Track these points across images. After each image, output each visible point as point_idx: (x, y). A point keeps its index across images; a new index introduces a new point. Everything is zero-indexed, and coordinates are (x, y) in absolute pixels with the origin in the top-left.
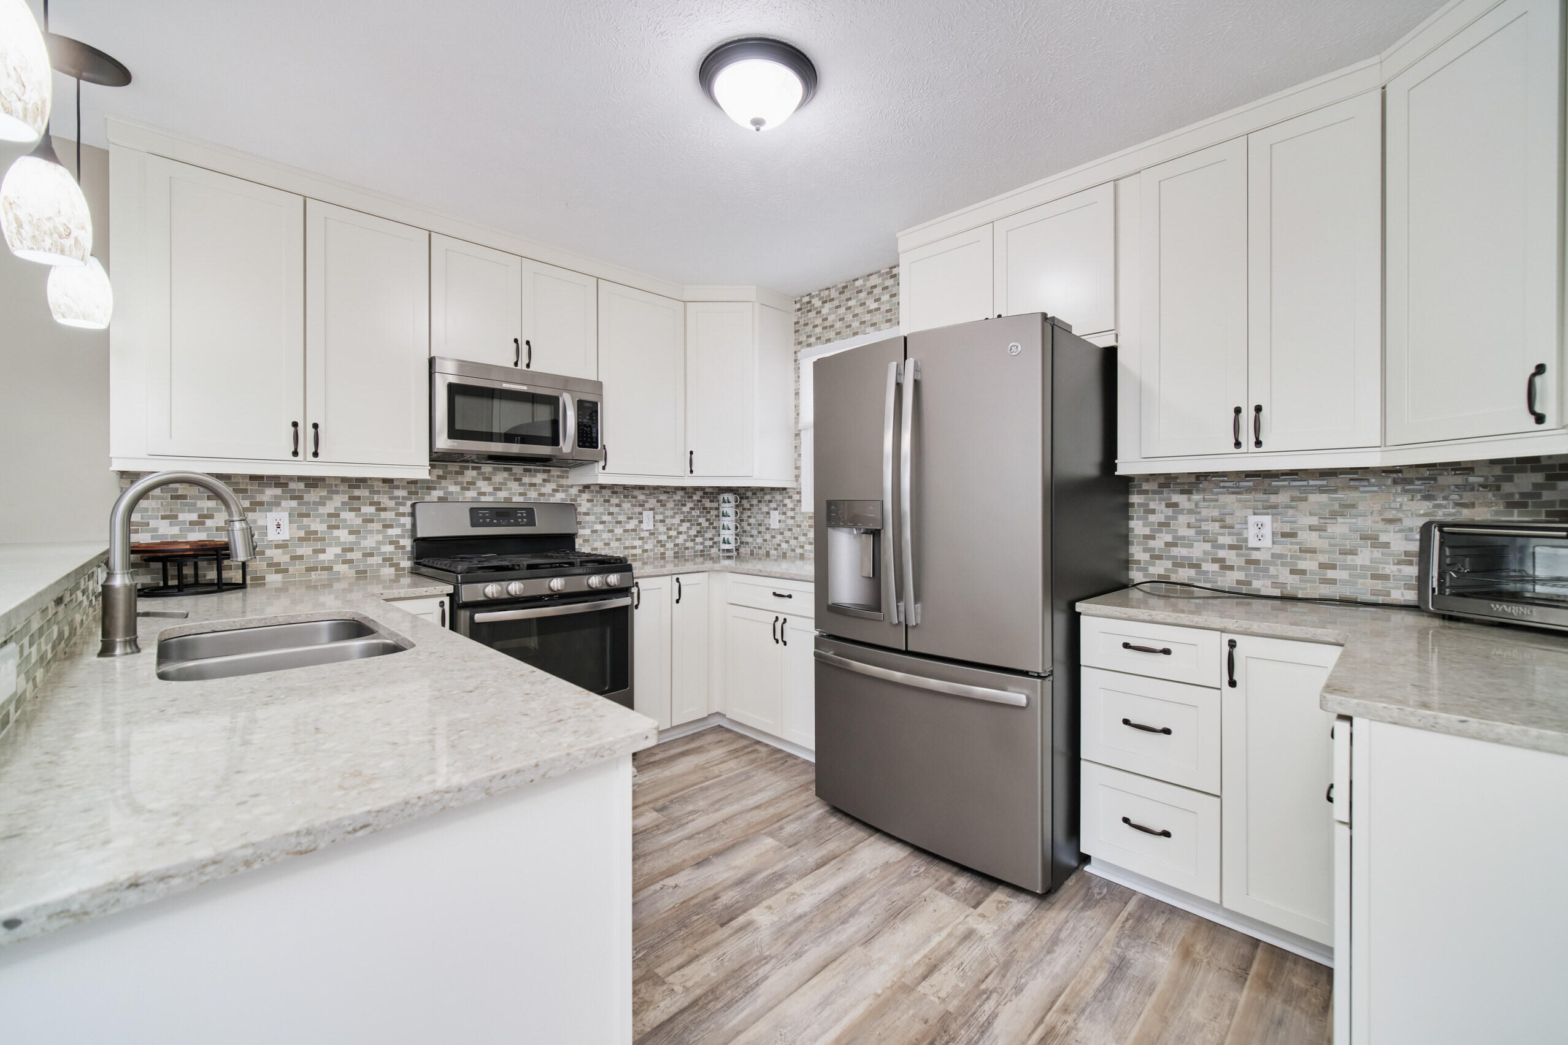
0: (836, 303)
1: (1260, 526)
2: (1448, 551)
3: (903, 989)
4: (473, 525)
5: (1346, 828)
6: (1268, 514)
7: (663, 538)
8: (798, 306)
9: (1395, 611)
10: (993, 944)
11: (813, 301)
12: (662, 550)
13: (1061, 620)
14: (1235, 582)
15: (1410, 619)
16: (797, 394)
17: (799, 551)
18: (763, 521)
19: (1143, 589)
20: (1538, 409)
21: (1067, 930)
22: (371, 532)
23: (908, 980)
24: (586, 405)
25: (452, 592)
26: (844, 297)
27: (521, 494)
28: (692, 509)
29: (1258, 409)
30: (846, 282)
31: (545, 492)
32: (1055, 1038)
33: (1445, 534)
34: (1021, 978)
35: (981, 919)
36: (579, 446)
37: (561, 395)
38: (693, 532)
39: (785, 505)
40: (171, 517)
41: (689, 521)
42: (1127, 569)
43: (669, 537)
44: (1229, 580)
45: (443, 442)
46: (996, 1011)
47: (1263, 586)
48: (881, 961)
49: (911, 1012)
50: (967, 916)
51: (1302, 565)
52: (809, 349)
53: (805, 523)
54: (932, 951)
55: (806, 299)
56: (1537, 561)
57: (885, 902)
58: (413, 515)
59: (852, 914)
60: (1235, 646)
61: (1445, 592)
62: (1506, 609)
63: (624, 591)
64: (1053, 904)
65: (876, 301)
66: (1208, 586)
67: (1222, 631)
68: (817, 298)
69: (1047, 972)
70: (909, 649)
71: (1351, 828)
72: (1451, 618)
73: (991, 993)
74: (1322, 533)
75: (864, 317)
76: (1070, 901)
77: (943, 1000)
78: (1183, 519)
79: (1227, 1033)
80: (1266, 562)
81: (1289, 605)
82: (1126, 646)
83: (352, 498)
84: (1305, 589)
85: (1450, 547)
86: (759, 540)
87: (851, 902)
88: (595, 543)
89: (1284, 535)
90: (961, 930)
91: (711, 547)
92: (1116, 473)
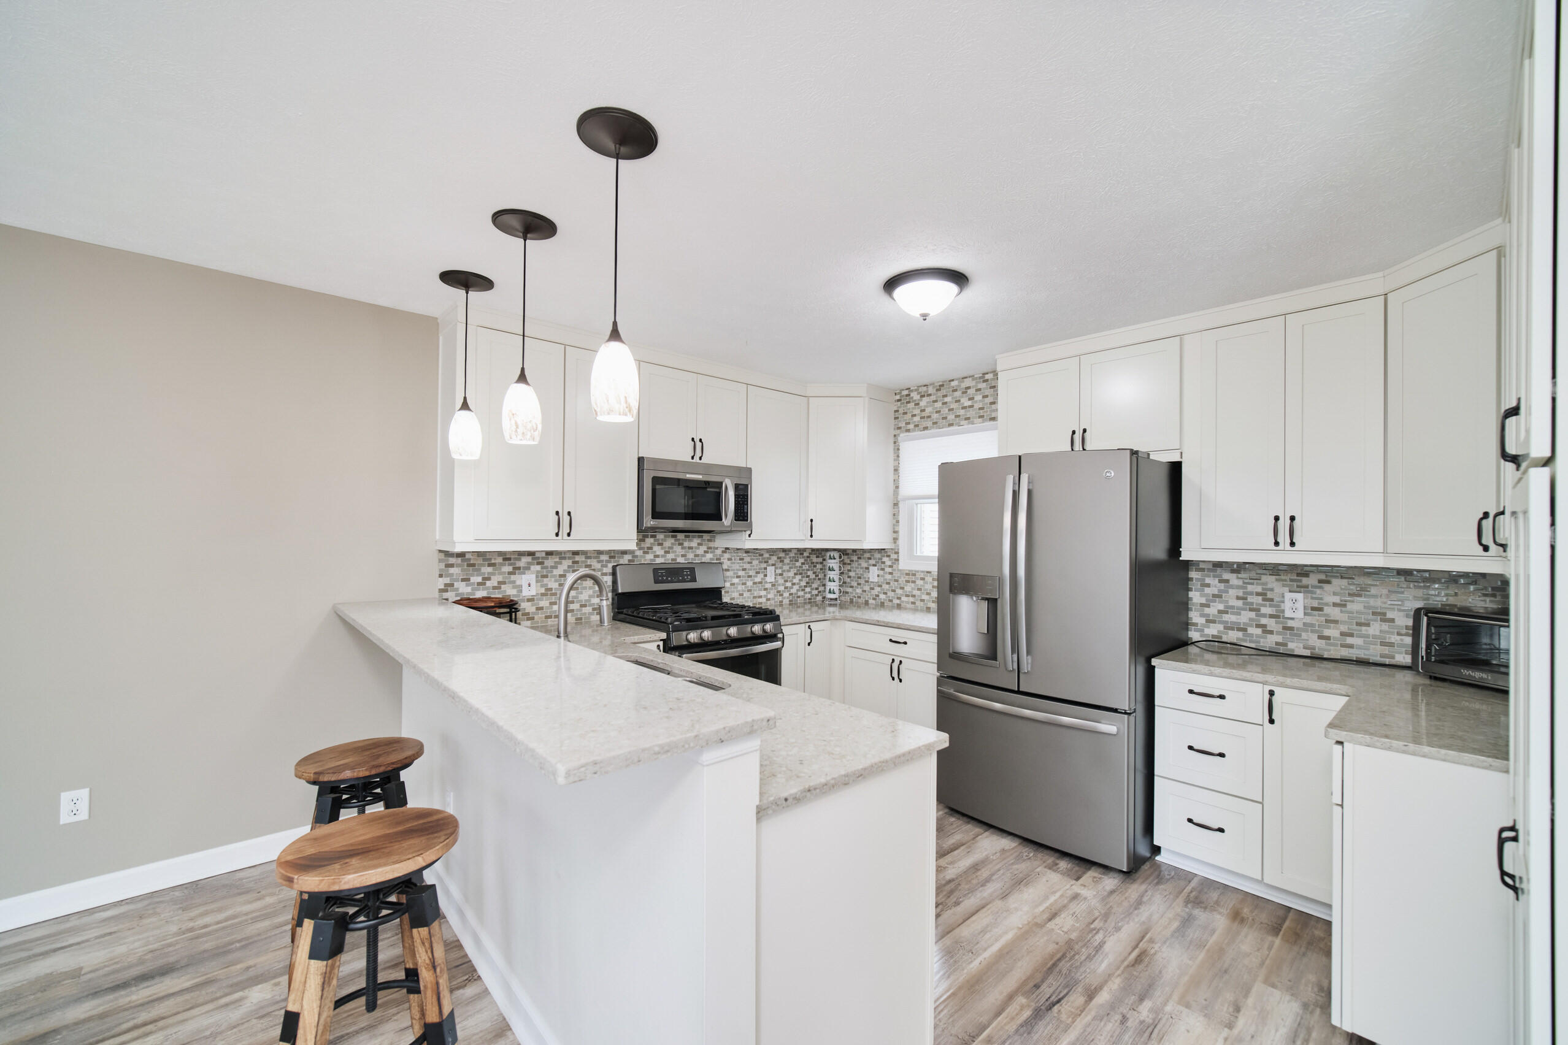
0: (933, 398)
1: (1294, 601)
2: (1433, 630)
3: (1035, 926)
4: (656, 582)
5: (1340, 808)
6: (1300, 592)
7: (781, 588)
8: (898, 397)
9: (1398, 670)
10: (1094, 902)
11: (912, 395)
12: (780, 598)
13: (1141, 670)
14: (1274, 643)
15: (1408, 677)
16: (896, 470)
17: (896, 601)
18: (862, 575)
19: (1201, 646)
20: (1484, 542)
21: (1147, 896)
22: (585, 588)
23: (1039, 920)
24: (740, 487)
25: (665, 638)
26: (940, 394)
27: (683, 556)
28: (803, 564)
29: (1292, 518)
30: (943, 382)
31: (699, 553)
32: (1147, 956)
33: (1431, 619)
34: (1118, 922)
35: (1083, 887)
36: (736, 520)
37: (724, 480)
38: (803, 583)
39: (884, 563)
40: (466, 580)
41: (801, 574)
42: (1187, 630)
43: (786, 588)
44: (1269, 642)
45: (649, 522)
46: (1105, 940)
47: (1297, 647)
48: (1016, 909)
49: (1045, 938)
50: (1072, 885)
51: (1327, 632)
52: (907, 434)
53: (902, 579)
54: (1051, 905)
55: (905, 392)
56: (1501, 638)
57: (1009, 874)
58: (614, 574)
59: (988, 880)
60: (1273, 695)
61: (1431, 659)
62: (1471, 674)
63: (772, 637)
64: (1135, 880)
65: (970, 399)
66: (1253, 645)
67: (1264, 683)
68: (916, 393)
69: (1136, 920)
70: (1020, 690)
71: (1342, 808)
72: (1436, 679)
73: (1099, 930)
74: (1343, 609)
75: (959, 412)
76: (1147, 879)
77: (1066, 933)
78: (1233, 592)
79: (1266, 959)
80: (1298, 629)
81: (1317, 663)
82: (1191, 692)
83: (574, 562)
84: (1329, 650)
85: (1435, 627)
86: (859, 591)
87: (984, 873)
88: (733, 594)
89: (1313, 609)
90: (1070, 893)
91: (817, 595)
92: (1181, 559)
